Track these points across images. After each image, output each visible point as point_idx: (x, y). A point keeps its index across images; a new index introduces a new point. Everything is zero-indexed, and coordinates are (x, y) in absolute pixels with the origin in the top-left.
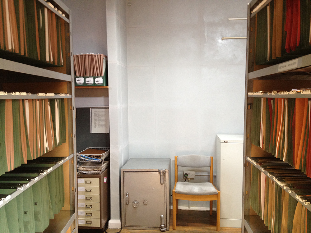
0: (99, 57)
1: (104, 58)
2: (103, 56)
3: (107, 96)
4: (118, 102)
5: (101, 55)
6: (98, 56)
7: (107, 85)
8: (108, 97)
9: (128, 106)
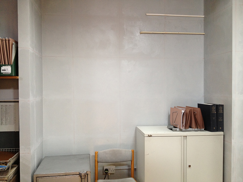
0: (7, 42)
1: (14, 43)
2: (12, 41)
3: (16, 87)
4: (31, 94)
5: (10, 39)
6: (6, 40)
7: (17, 74)
8: (18, 89)
9: (42, 99)
